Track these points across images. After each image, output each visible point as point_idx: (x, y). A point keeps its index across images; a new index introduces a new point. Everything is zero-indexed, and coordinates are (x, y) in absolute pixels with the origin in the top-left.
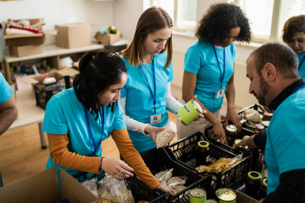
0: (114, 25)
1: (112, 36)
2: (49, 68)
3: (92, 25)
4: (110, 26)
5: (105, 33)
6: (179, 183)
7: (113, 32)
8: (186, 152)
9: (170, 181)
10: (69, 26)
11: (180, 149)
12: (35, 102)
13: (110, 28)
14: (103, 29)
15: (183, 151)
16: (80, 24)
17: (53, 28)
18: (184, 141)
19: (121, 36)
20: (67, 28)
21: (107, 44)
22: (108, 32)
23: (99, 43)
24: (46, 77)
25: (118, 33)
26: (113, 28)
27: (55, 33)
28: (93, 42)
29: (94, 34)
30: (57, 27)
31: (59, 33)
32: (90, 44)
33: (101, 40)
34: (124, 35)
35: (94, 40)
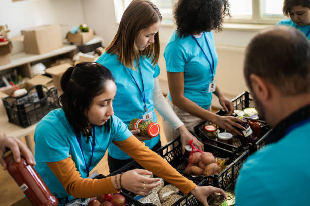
0: (85, 23)
1: (84, 35)
2: (20, 78)
3: (61, 25)
4: (80, 24)
5: (77, 33)
6: (173, 192)
7: (84, 30)
8: (177, 154)
9: (162, 191)
10: (36, 30)
11: (170, 153)
12: (6, 119)
13: (81, 26)
14: (74, 29)
15: (173, 154)
16: (48, 26)
17: (19, 33)
18: (172, 143)
19: (95, 34)
20: (34, 32)
21: (79, 44)
22: (79, 31)
23: (72, 44)
24: (16, 89)
25: (91, 31)
26: (85, 26)
27: (22, 39)
28: (65, 44)
29: (65, 35)
30: (23, 33)
31: (26, 39)
32: (62, 47)
33: (73, 41)
34: (97, 32)
35: (66, 41)
